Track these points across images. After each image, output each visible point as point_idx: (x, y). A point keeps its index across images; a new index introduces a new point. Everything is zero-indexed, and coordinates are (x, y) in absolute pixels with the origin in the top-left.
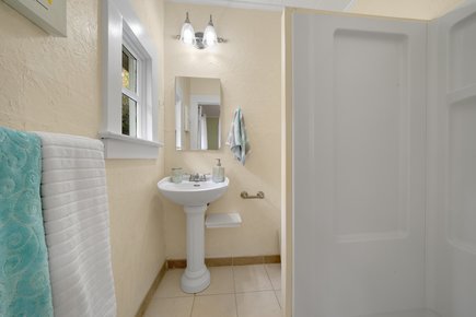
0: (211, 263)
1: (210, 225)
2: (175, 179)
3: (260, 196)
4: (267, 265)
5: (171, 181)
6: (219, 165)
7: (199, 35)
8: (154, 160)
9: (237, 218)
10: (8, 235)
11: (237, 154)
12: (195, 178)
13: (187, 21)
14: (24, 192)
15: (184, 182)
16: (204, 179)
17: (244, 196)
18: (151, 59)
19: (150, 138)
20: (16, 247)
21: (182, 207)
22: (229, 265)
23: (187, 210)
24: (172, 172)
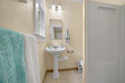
0: (60, 70)
1: (60, 60)
2: (50, 47)
3: (72, 52)
4: (74, 71)
5: (49, 48)
6: (62, 43)
7: (57, 8)
8: (44, 42)
9: (67, 58)
10: (17, 69)
11: (67, 40)
12: (55, 47)
13: (53, 3)
14: (21, 53)
15: (52, 48)
16: (58, 47)
17: (68, 52)
18: (44, 13)
19: (44, 36)
20: (19, 73)
21: (52, 55)
22: (64, 71)
23: (54, 56)
24: (49, 46)
